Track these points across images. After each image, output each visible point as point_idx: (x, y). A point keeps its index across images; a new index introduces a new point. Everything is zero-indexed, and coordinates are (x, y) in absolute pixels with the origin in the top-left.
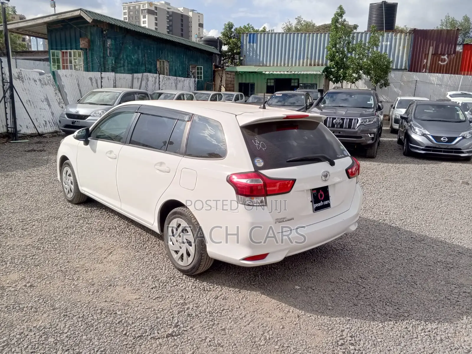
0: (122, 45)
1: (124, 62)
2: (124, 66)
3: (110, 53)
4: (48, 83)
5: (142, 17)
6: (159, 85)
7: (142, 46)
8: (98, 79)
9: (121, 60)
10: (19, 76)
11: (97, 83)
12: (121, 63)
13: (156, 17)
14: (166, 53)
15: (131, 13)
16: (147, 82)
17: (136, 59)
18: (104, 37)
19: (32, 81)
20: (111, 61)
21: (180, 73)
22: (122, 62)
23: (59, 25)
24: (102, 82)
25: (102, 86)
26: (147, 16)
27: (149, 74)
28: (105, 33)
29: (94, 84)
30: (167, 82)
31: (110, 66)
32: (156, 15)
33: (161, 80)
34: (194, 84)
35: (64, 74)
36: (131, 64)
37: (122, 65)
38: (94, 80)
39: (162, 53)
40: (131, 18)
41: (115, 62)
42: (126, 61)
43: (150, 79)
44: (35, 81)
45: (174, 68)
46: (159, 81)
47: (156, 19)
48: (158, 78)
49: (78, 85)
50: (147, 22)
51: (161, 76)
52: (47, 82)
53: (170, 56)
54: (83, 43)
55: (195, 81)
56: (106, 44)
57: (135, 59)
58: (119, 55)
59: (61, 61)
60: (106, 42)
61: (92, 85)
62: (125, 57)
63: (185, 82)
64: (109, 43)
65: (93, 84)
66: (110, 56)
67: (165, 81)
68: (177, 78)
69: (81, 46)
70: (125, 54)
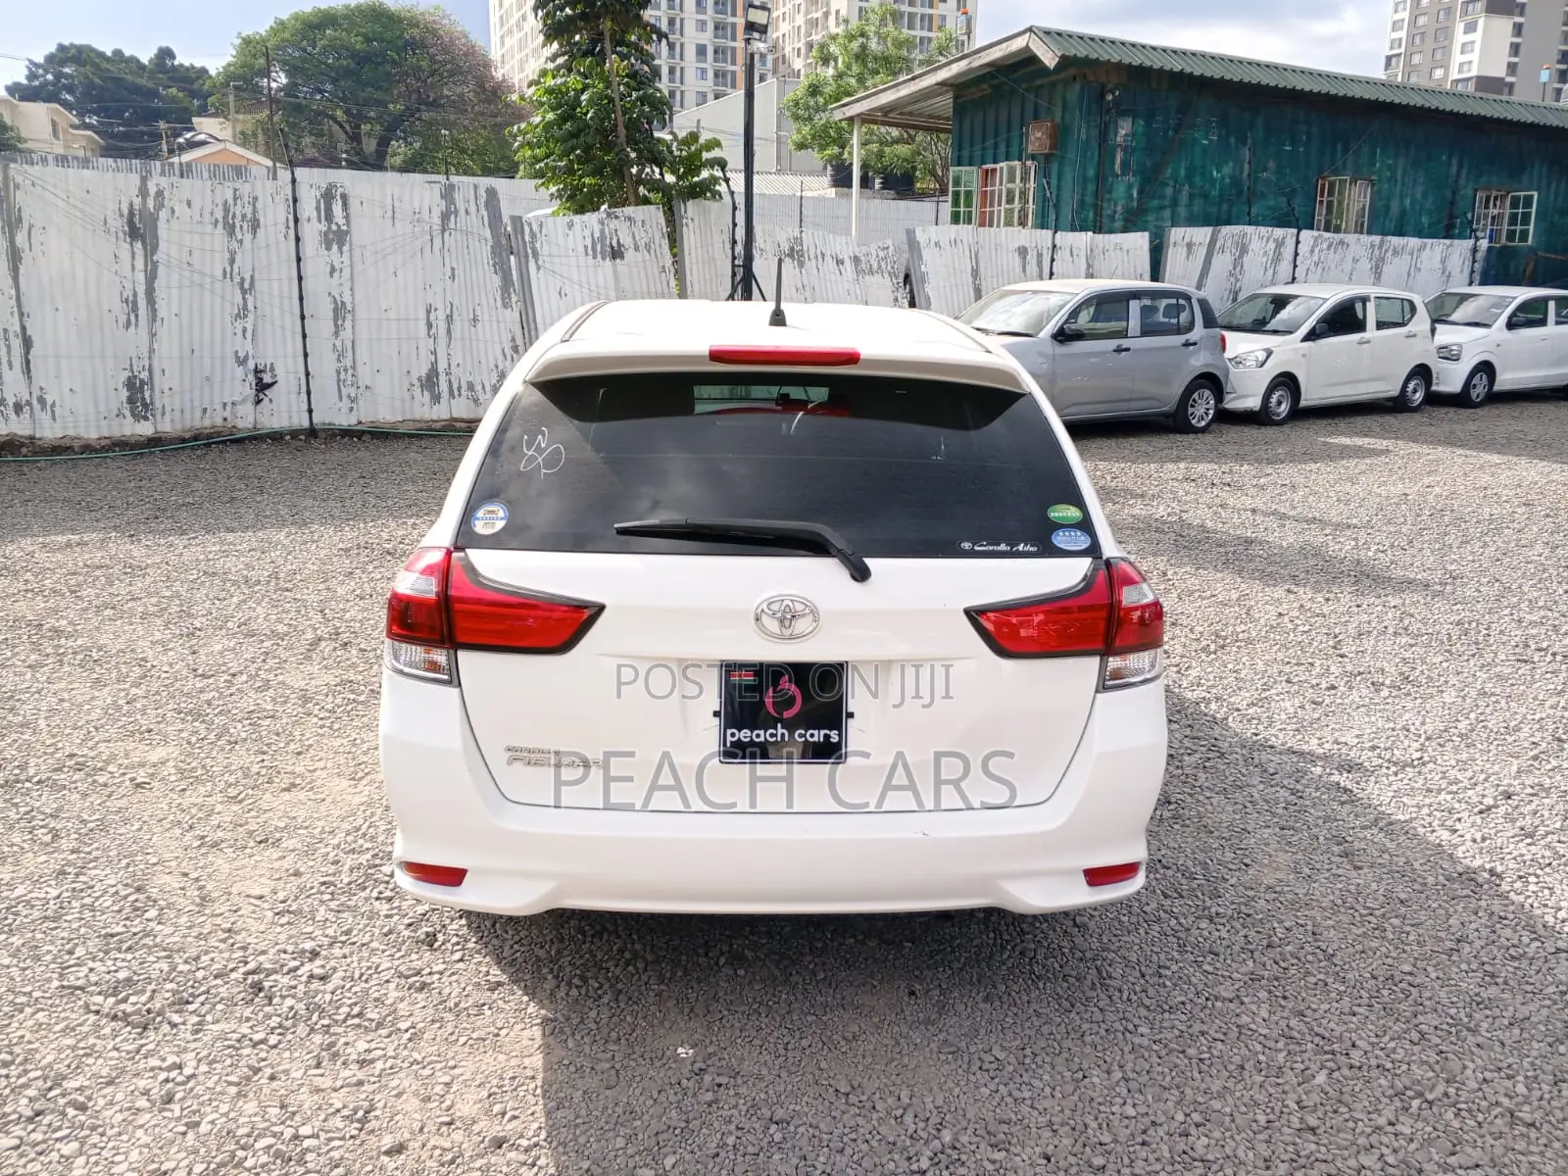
0: (1176, 131)
1: (1177, 192)
2: (1175, 204)
3: (1125, 164)
4: (880, 267)
5: (1460, 27)
6: (1295, 266)
7: (1260, 133)
8: (1045, 252)
9: (1164, 185)
10: (792, 249)
11: (1040, 264)
12: (1163, 197)
13: (1521, 20)
14: (1366, 150)
15: (1422, 21)
16: (1241, 256)
17: (1228, 181)
18: (1108, 112)
19: (830, 263)
20: (1124, 190)
21: (1425, 220)
22: (1169, 191)
23: (985, 86)
24: (1053, 260)
25: (1051, 274)
26: (1481, 23)
27: (1249, 229)
28: (1110, 97)
29: (1032, 267)
30: (1332, 257)
31: (1119, 208)
32: (1521, 14)
33: (1303, 249)
34: (1468, 263)
35: (934, 239)
36: (1205, 196)
37: (1166, 202)
38: (1032, 258)
39: (1345, 151)
40: (1418, 40)
41: (1140, 193)
42: (1187, 187)
43: (1255, 245)
44: (840, 262)
45: (1395, 205)
46: (1296, 254)
47: (1518, 29)
48: (1290, 243)
49: (975, 273)
50: (1477, 47)
51: (1305, 234)
52: (875, 266)
53: (1382, 162)
54: (1037, 138)
55: (1475, 250)
56: (1112, 136)
57: (1223, 179)
58: (1158, 168)
59: (976, 199)
60: (1112, 126)
61: (1024, 270)
62: (1183, 173)
63: (1425, 254)
64: (1124, 129)
65: (1028, 268)
66: (1124, 174)
67: (1321, 251)
68: (1382, 242)
69: (1030, 149)
70: (1183, 164)
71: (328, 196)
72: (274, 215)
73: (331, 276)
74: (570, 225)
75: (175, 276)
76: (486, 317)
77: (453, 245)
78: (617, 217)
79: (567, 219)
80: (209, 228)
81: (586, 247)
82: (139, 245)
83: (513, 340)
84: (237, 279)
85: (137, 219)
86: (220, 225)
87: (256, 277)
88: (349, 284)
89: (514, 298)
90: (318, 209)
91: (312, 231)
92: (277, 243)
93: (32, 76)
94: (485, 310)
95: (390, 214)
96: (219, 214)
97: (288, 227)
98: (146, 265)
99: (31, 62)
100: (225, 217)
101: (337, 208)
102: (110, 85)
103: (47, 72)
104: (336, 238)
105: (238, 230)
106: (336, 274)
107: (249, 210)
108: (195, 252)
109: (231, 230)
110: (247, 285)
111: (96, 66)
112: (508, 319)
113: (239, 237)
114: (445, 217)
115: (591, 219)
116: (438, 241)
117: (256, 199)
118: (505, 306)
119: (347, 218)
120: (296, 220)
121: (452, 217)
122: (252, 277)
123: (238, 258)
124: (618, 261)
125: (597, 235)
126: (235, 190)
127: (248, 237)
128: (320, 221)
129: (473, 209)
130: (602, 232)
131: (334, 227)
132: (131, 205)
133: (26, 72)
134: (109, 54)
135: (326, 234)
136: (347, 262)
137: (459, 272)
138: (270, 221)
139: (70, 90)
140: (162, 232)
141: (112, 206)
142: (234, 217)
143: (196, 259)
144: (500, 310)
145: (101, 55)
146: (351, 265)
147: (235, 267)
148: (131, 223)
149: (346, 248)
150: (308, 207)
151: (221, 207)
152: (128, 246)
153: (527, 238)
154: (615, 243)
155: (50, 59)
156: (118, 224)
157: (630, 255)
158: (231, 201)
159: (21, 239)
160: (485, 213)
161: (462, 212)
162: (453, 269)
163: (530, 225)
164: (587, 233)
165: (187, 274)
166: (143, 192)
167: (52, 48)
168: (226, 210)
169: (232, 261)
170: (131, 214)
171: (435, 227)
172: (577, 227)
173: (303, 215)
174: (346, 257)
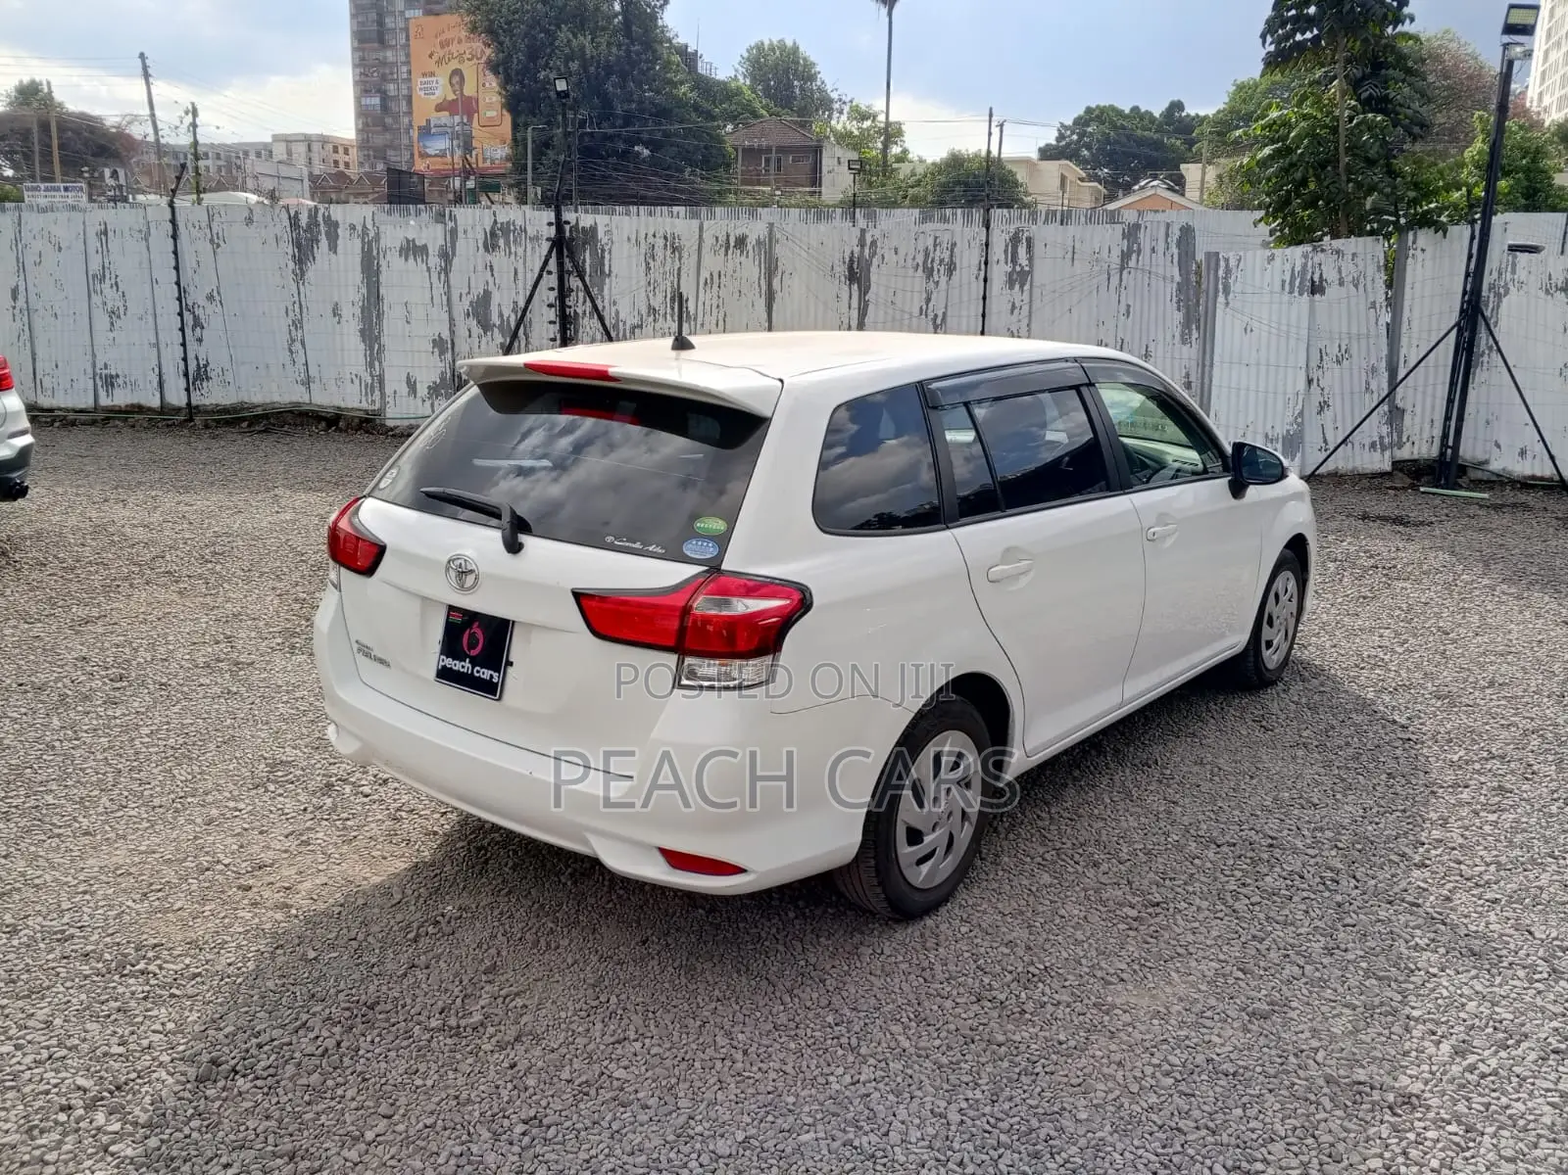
71: (1015, 240)
72: (969, 259)
73: (1012, 313)
74: (1271, 258)
75: (882, 312)
76: (1160, 353)
77: (1132, 283)
78: (1323, 251)
79: (1268, 253)
80: (911, 272)
81: (1284, 282)
82: (855, 287)
83: (1188, 375)
84: (931, 315)
85: (855, 266)
86: (921, 269)
87: (949, 314)
88: (1026, 321)
89: (1195, 335)
90: (1006, 251)
91: (999, 272)
92: (970, 283)
93: (1061, 137)
94: (1160, 347)
95: (1070, 255)
96: (920, 259)
97: (980, 269)
98: (860, 304)
99: (1062, 125)
100: (925, 262)
101: (1022, 251)
102: (1124, 140)
103: (1073, 133)
104: (1019, 278)
105: (935, 272)
106: (1016, 311)
107: (946, 255)
108: (899, 294)
109: (929, 273)
110: (939, 321)
111: (1112, 122)
112: (1185, 355)
113: (936, 279)
114: (1125, 256)
115: (1297, 252)
116: (1115, 280)
117: (954, 245)
118: (1184, 342)
119: (1030, 259)
120: (986, 263)
121: (1134, 256)
122: (944, 314)
123: (933, 297)
124: (1317, 296)
125: (1298, 268)
126: (936, 238)
127: (943, 279)
128: (1006, 263)
129: (1161, 246)
130: (1304, 266)
131: (1018, 269)
132: (852, 253)
133: (1056, 134)
134: (1127, 111)
135: (1010, 275)
136: (1027, 300)
137: (1135, 310)
138: (965, 264)
139: (1088, 147)
140: (873, 278)
141: (838, 256)
142: (933, 261)
143: (898, 300)
144: (1178, 346)
145: (1120, 113)
146: (1031, 301)
147: (931, 305)
148: (851, 268)
149: (1027, 287)
150: (998, 251)
151: (922, 254)
152: (846, 288)
153: (1221, 273)
154: (1316, 278)
155: (1078, 121)
156: (841, 270)
157: (1332, 291)
158: (931, 248)
159: (776, 283)
160: (1175, 251)
161: (1147, 250)
162: (1129, 306)
163: (1227, 260)
164: (1288, 267)
165: (890, 311)
166: (862, 243)
167: (1081, 112)
168: (927, 255)
169: (928, 300)
170: (851, 260)
171: (1113, 266)
172: (1278, 261)
173: (992, 258)
174: (1026, 294)
